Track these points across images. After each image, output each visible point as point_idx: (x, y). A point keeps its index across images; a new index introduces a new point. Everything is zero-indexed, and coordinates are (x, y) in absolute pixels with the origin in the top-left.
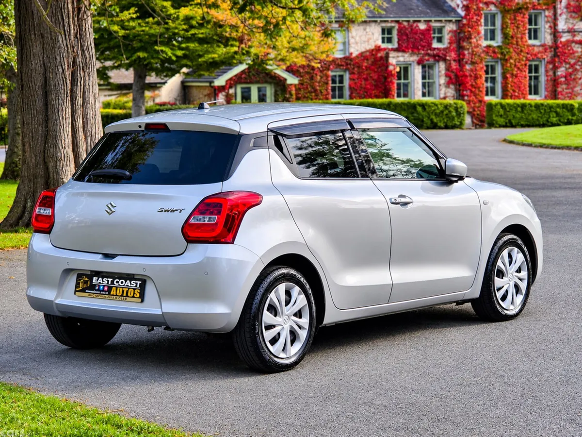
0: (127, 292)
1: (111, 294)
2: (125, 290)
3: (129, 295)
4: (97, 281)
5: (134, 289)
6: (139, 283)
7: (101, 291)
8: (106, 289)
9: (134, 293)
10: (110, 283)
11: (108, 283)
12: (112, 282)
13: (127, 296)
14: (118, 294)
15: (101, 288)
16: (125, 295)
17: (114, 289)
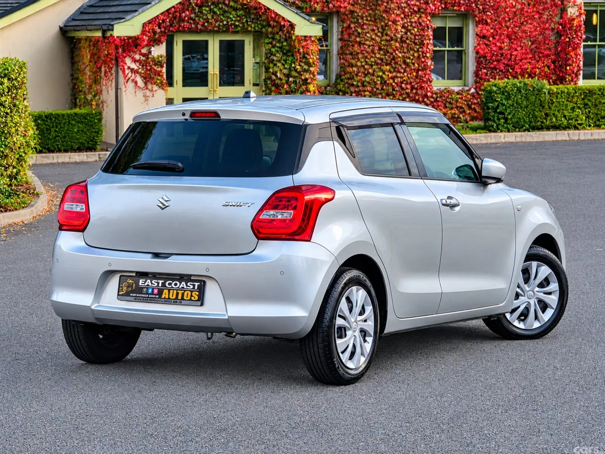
0: (183, 294)
1: (163, 297)
2: (180, 293)
3: (185, 298)
4: (144, 284)
5: (192, 292)
6: (197, 284)
7: (149, 294)
8: (156, 291)
9: (192, 296)
10: (160, 285)
11: (158, 286)
12: (164, 285)
13: (183, 299)
14: (171, 297)
15: (150, 291)
16: (180, 297)
17: (166, 291)
